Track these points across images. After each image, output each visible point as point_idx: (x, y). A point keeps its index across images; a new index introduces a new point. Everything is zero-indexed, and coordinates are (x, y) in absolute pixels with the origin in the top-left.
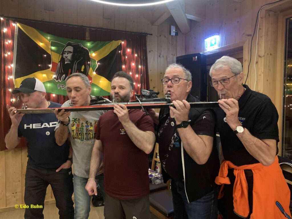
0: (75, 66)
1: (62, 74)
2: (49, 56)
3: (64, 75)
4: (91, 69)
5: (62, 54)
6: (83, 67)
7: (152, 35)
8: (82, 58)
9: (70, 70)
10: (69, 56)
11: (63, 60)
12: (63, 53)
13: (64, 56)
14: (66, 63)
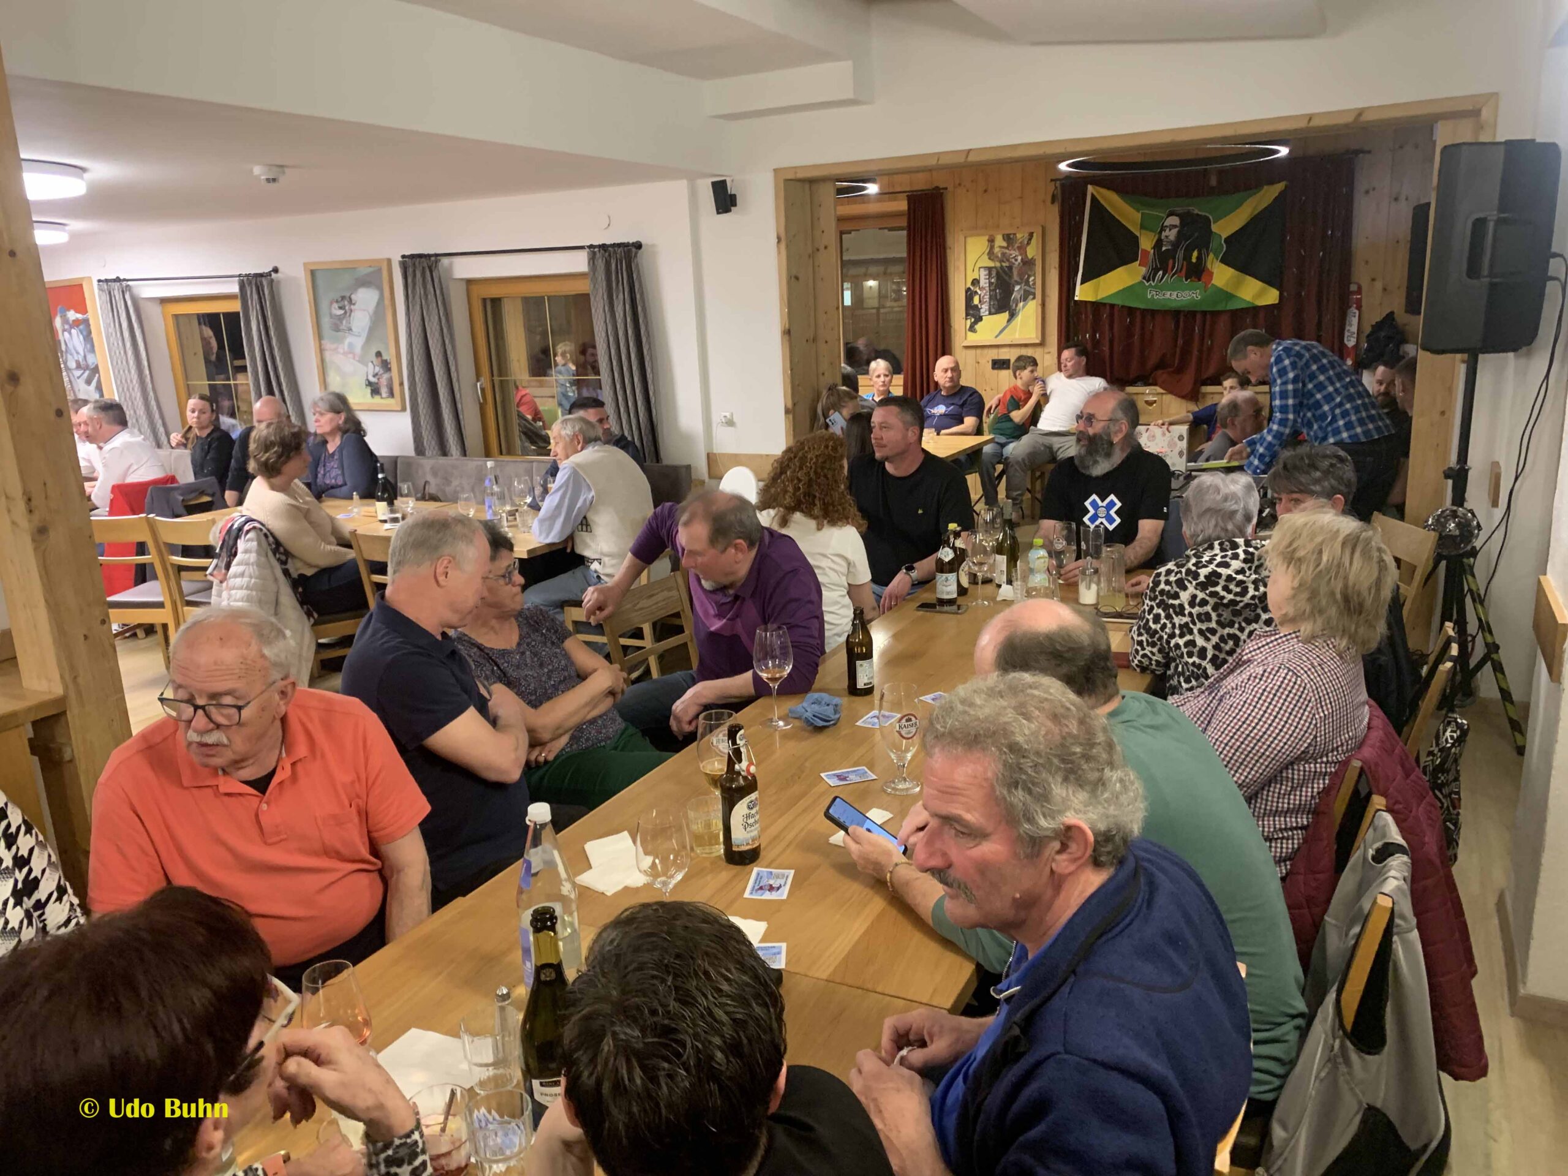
0: (1180, 254)
1: (1155, 271)
2: (1135, 240)
3: (1161, 273)
4: (1211, 256)
5: (1160, 233)
6: (1195, 254)
7: (1369, 152)
8: (1196, 234)
9: (1171, 262)
10: (1172, 234)
11: (1159, 243)
12: (1163, 229)
13: (1164, 234)
14: (1164, 249)
